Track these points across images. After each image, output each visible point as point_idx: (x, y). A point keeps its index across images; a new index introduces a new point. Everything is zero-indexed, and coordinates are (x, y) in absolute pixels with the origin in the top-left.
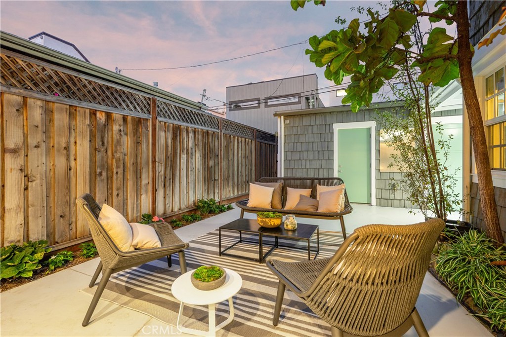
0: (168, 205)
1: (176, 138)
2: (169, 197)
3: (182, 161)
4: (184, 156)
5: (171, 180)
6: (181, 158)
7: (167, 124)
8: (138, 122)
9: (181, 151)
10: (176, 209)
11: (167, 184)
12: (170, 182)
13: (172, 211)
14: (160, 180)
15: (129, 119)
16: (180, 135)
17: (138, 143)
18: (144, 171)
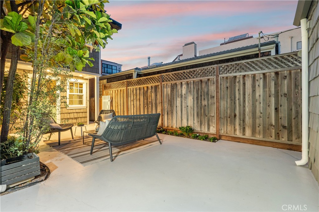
0: (170, 124)
1: (173, 90)
2: (170, 120)
3: (178, 102)
4: (179, 100)
5: (171, 112)
6: (177, 100)
7: (168, 84)
8: (156, 87)
9: (177, 96)
10: (174, 127)
11: (169, 113)
12: (170, 112)
13: (172, 127)
14: (165, 111)
15: (153, 86)
16: (176, 88)
17: (156, 95)
18: (158, 106)
